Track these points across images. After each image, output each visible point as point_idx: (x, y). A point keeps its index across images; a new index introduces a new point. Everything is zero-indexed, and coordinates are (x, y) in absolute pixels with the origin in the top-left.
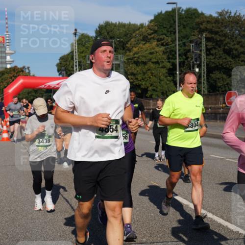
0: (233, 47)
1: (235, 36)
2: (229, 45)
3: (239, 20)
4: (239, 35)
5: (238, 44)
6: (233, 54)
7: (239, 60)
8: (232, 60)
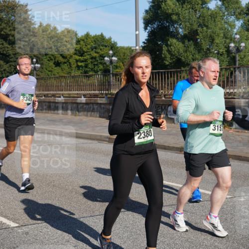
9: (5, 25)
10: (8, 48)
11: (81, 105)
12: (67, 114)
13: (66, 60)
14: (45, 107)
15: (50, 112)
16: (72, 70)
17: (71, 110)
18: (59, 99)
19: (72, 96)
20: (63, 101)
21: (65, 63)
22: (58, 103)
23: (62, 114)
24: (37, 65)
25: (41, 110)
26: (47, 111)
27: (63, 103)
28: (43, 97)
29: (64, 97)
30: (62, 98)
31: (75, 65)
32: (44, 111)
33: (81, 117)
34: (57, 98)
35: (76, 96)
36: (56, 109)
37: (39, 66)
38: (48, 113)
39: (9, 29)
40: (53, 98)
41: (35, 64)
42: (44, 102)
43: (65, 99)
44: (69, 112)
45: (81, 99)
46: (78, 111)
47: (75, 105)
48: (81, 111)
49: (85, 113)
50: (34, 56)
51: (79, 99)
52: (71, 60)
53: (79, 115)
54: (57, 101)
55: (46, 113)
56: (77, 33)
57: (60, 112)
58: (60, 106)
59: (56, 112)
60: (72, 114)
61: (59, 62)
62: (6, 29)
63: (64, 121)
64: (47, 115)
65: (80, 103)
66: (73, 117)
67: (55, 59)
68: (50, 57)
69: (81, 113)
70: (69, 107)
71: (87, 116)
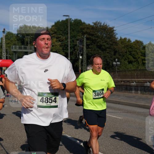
0: (102, 44)
1: (103, 37)
2: (100, 43)
3: (106, 28)
4: (106, 37)
5: (105, 42)
6: (102, 48)
7: (106, 52)
8: (101, 52)
9: (100, 40)
10: (101, 53)
11: (147, 88)
12: (138, 93)
13: (136, 60)
14: (124, 89)
15: (127, 91)
16: (139, 66)
17: (141, 91)
18: (133, 84)
19: (140, 82)
20: (135, 85)
21: (135, 61)
22: (132, 86)
23: (135, 93)
24: (118, 63)
25: (121, 90)
26: (125, 91)
27: (135, 86)
28: (123, 83)
29: (136, 82)
30: (135, 83)
31: (141, 63)
32: (123, 91)
33: (147, 95)
34: (131, 83)
35: (143, 82)
36: (131, 90)
37: (119, 63)
38: (126, 92)
39: (102, 42)
40: (128, 83)
41: (117, 62)
42: (123, 85)
43: (136, 84)
44: (139, 92)
45: (147, 84)
46: (145, 91)
47: (143, 88)
48: (147, 92)
49: (150, 93)
50: (117, 57)
51: (145, 84)
52: (139, 60)
53: (145, 94)
54: (131, 85)
55: (124, 92)
56: (143, 42)
57: (133, 92)
58: (133, 88)
59: (131, 91)
60: (141, 93)
61: (132, 61)
62: (100, 42)
63: (136, 97)
64: (125, 93)
65: (146, 87)
66: (142, 95)
67: (129, 59)
68: (125, 58)
69: (147, 93)
70: (139, 89)
71: (151, 94)
